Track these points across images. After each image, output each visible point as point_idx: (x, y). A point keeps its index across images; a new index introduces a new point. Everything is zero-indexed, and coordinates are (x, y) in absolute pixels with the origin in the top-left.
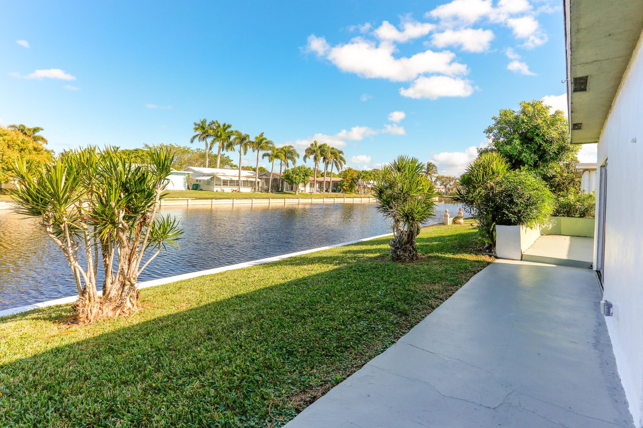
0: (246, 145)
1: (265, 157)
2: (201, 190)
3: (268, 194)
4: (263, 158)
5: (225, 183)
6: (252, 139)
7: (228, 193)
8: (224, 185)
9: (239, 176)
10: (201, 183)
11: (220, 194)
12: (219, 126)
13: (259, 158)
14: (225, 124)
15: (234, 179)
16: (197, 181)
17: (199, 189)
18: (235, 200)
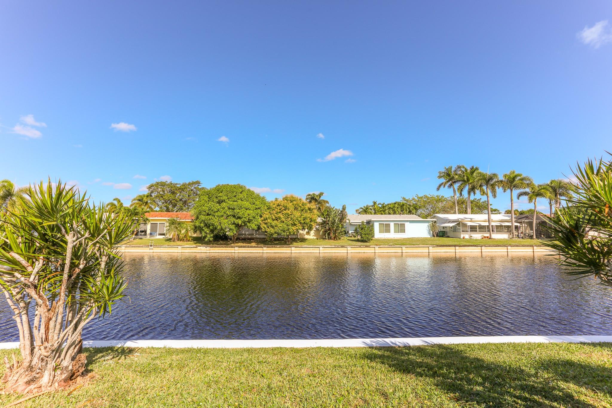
0: (493, 186)
1: (521, 198)
2: (448, 237)
3: (532, 240)
4: (518, 198)
5: (473, 229)
6: (501, 178)
7: (476, 240)
8: (471, 231)
9: (489, 221)
10: (448, 230)
11: (467, 241)
12: (466, 170)
13: (513, 198)
14: (473, 167)
15: (483, 224)
16: (444, 227)
17: (446, 236)
18: (483, 248)
